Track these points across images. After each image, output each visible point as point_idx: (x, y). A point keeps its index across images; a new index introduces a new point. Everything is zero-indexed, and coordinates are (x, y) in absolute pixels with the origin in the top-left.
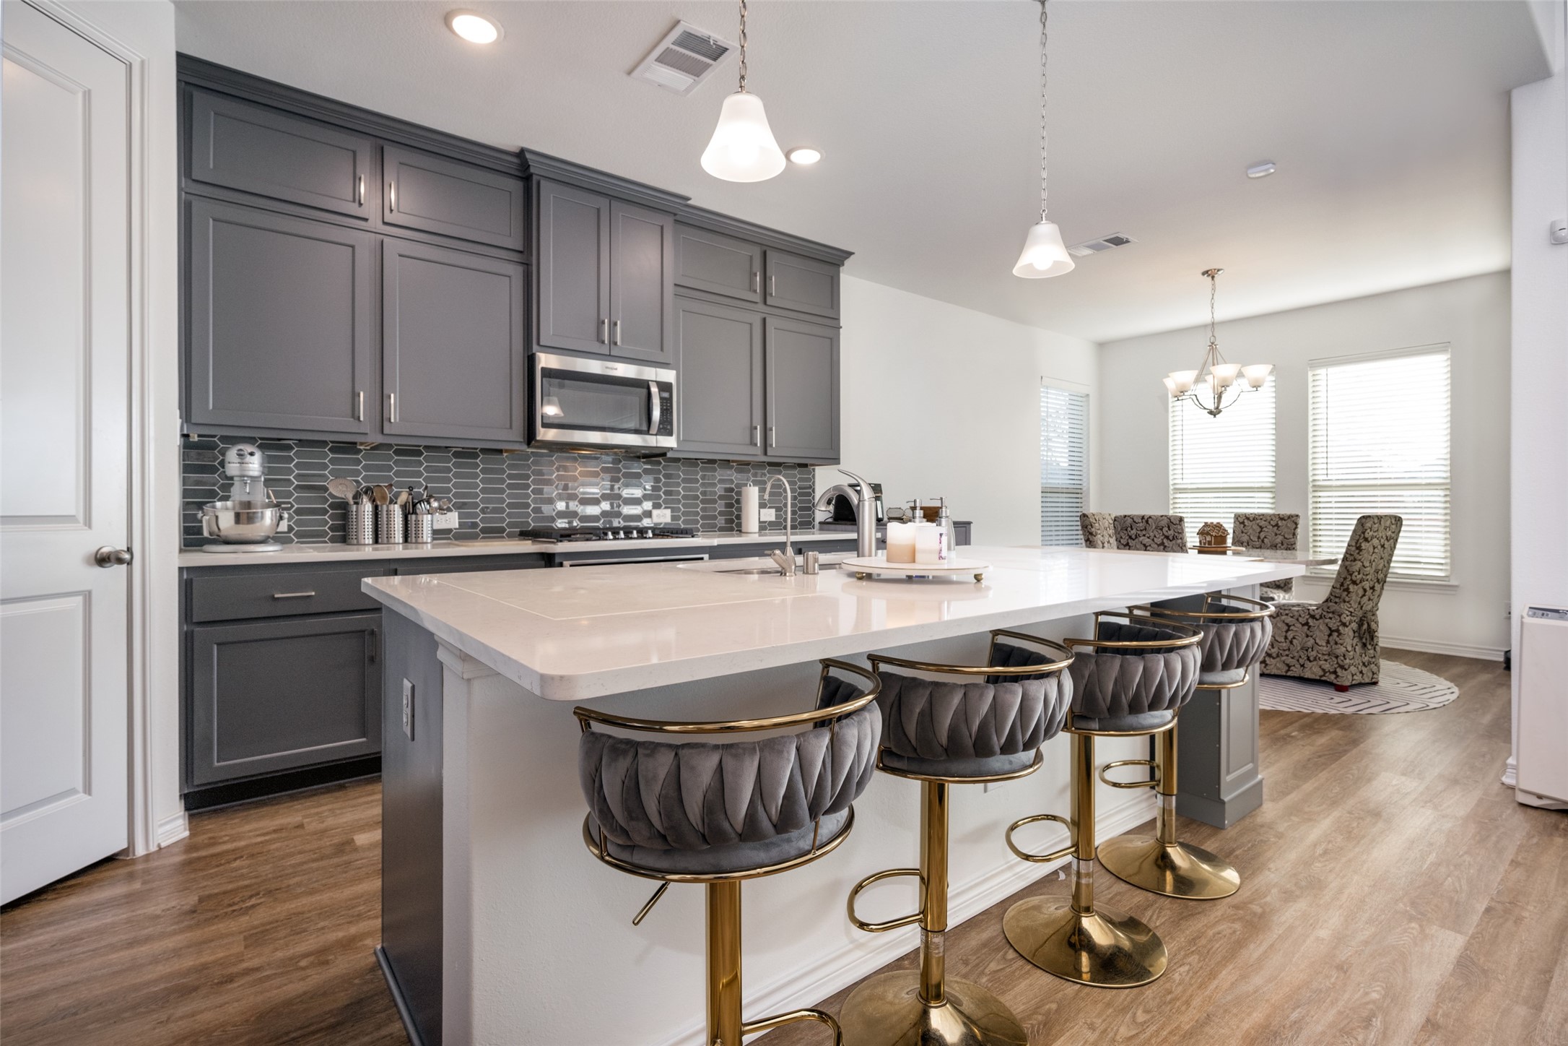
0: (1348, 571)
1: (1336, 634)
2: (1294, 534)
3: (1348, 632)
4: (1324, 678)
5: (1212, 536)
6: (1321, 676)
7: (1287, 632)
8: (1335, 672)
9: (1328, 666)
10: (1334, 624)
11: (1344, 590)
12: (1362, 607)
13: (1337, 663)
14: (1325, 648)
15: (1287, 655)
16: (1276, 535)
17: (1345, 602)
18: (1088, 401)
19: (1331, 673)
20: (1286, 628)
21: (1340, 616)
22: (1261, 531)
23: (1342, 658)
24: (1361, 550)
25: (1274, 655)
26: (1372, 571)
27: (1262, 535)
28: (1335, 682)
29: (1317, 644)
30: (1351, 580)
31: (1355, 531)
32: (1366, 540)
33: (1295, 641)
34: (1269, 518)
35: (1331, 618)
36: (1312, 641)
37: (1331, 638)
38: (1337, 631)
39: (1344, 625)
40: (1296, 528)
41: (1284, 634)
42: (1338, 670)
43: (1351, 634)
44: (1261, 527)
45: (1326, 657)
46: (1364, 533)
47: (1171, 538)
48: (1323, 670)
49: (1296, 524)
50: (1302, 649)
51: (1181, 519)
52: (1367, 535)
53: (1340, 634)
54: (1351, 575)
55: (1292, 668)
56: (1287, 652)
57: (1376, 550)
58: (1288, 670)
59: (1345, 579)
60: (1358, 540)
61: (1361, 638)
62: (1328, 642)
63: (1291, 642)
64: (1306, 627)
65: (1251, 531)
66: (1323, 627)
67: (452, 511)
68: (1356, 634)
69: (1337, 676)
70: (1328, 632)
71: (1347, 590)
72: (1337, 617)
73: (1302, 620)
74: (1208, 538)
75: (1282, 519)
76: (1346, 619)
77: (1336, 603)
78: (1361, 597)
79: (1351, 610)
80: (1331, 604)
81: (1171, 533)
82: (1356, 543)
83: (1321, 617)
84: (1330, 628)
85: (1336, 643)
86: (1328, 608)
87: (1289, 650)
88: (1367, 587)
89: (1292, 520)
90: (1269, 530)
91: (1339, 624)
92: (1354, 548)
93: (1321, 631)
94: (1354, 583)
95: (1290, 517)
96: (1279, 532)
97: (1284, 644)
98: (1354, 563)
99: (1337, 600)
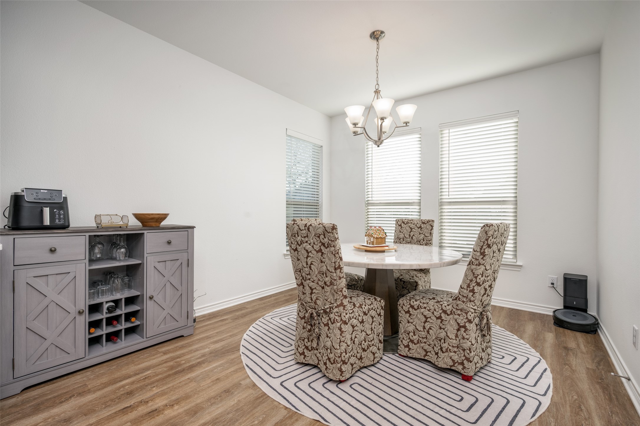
0: (474, 274)
1: (463, 329)
2: (431, 233)
3: (472, 327)
4: (453, 368)
5: (374, 238)
6: (451, 366)
7: (425, 322)
8: (462, 364)
9: (457, 357)
10: (462, 320)
11: (470, 291)
12: (483, 304)
13: (464, 356)
14: (454, 341)
15: (425, 343)
16: (420, 234)
17: (471, 301)
18: (322, 150)
19: (459, 364)
20: (424, 319)
21: (466, 313)
22: (411, 231)
23: (468, 352)
24: (484, 256)
25: (416, 341)
26: (491, 273)
27: (412, 234)
28: (462, 372)
29: (448, 337)
30: (476, 282)
31: (479, 238)
32: (489, 246)
33: (431, 331)
34: (416, 222)
35: (459, 315)
36: (444, 333)
37: (459, 333)
38: (464, 327)
39: (470, 321)
40: (432, 229)
41: (423, 324)
42: (465, 362)
43: (475, 328)
44: (411, 228)
45: (455, 349)
46: (487, 240)
47: (326, 245)
48: (453, 361)
49: (432, 226)
50: (436, 338)
51: (334, 228)
52: (489, 242)
53: (466, 330)
54: (476, 278)
55: (429, 354)
56: (425, 340)
57: (495, 255)
58: (426, 355)
59: (471, 281)
60: (482, 247)
61: (482, 331)
62: (457, 336)
63: (428, 332)
64: (440, 320)
65: (405, 231)
66: (453, 322)
68: (478, 327)
69: (464, 368)
70: (456, 327)
71: (473, 291)
72: (464, 314)
73: (437, 314)
74: (372, 239)
75: (423, 223)
76: (471, 316)
77: (463, 302)
78: (483, 296)
79: (475, 308)
80: (459, 302)
81: (326, 240)
82: (481, 249)
83: (451, 314)
84: (458, 324)
85: (464, 338)
86: (457, 305)
87: (427, 338)
88: (487, 287)
89: (430, 223)
90: (416, 231)
91: (466, 320)
92: (479, 254)
93: (452, 326)
94: (478, 284)
95: (428, 221)
96: (421, 232)
97: (423, 333)
98: (479, 267)
99: (465, 299)
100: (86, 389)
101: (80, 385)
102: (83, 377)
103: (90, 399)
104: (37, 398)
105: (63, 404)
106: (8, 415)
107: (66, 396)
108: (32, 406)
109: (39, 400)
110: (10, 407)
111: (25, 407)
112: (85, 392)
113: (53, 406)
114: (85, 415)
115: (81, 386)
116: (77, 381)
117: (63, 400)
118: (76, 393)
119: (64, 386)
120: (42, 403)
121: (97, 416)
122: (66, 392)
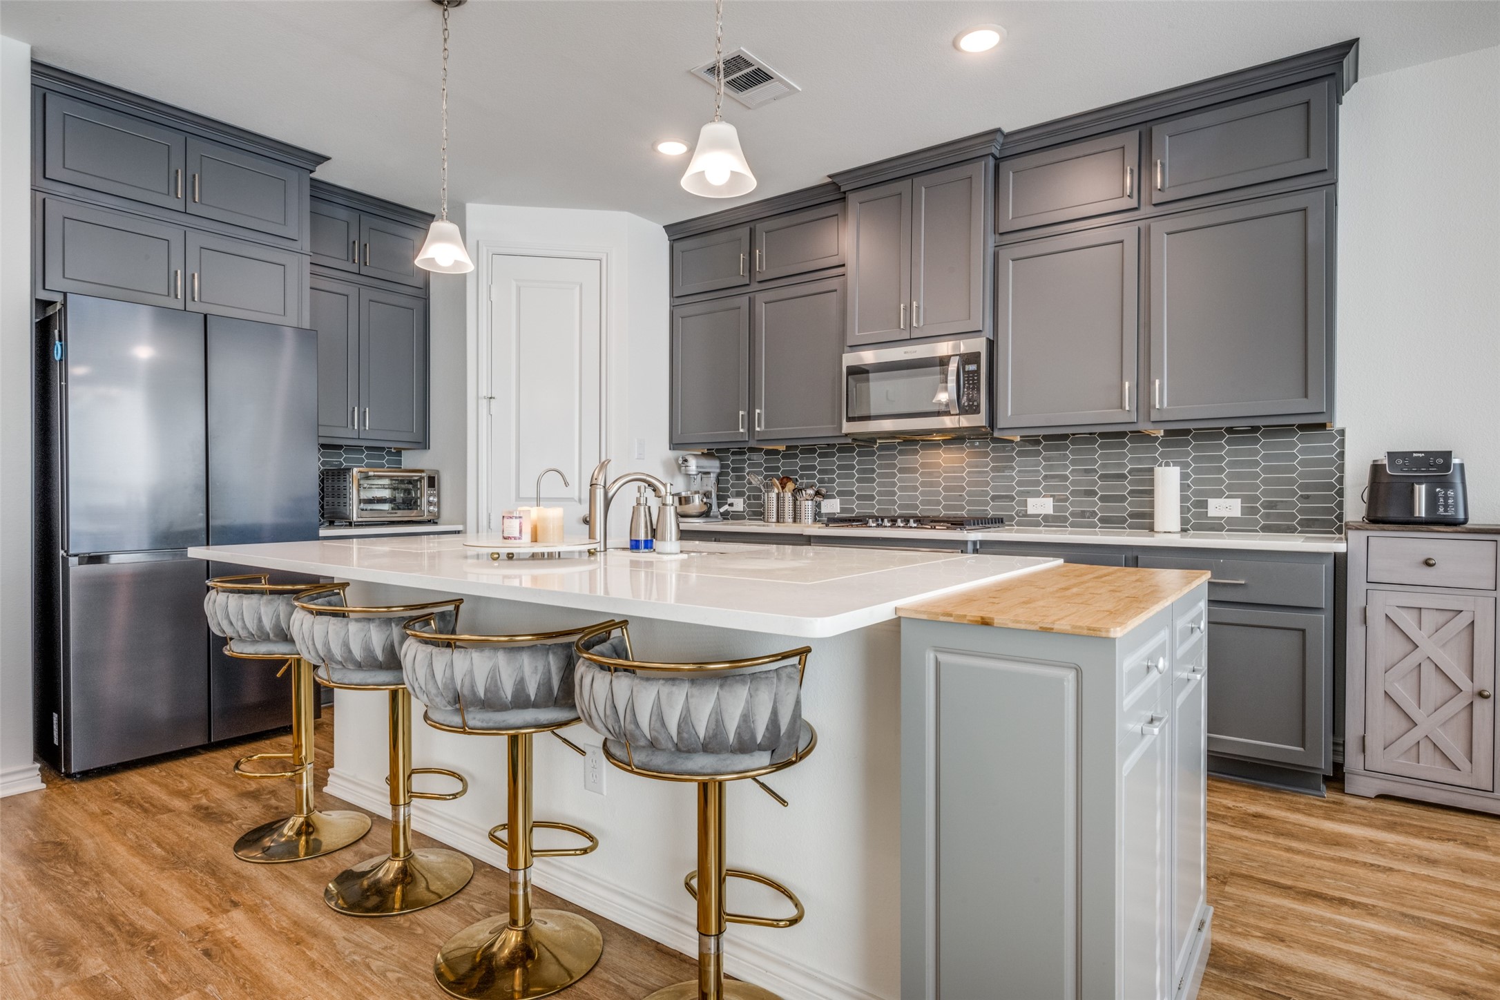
67: (835, 498)
100: (1482, 844)
101: (1473, 833)
102: (1486, 827)
103: (1483, 859)
104: (1396, 815)
105: (1433, 841)
106: (1352, 813)
107: (1442, 835)
108: (1386, 820)
109: (1398, 820)
110: (1356, 807)
111: (1376, 817)
112: (1478, 845)
113: (1416, 836)
114: (1463, 871)
115: (1474, 836)
116: (1472, 827)
117: (1435, 836)
118: (1462, 840)
119: (1444, 822)
120: (1402, 825)
121: (1483, 883)
122: (1444, 831)
